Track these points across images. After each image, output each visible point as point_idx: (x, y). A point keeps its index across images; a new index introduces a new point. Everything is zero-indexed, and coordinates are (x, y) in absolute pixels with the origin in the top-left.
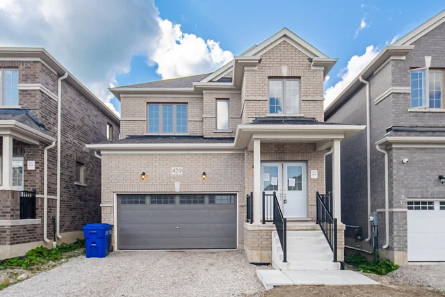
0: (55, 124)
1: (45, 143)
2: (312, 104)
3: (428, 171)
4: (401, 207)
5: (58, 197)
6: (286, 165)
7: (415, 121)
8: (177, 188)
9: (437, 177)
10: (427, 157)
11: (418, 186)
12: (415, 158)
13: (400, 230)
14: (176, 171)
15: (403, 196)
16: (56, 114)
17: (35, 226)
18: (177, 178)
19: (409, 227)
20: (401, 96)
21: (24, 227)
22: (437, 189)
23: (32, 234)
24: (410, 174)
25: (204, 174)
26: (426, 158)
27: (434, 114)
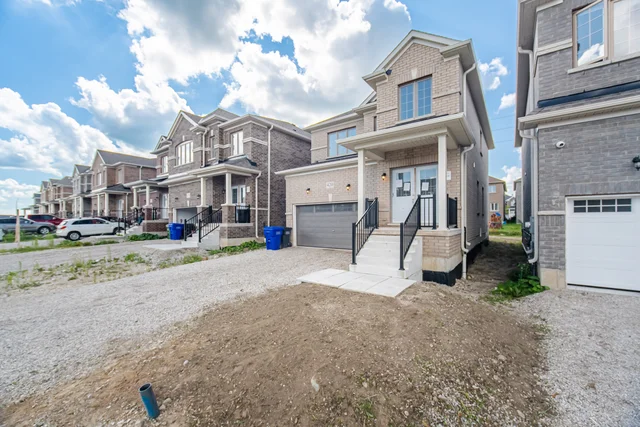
0: (266, 161)
1: (256, 175)
2: (444, 99)
3: (608, 154)
4: (552, 209)
5: (269, 209)
6: (419, 169)
7: (582, 83)
8: (330, 199)
9: (630, 161)
10: (606, 133)
11: (586, 177)
12: (580, 138)
13: (550, 240)
14: (330, 185)
15: (558, 194)
16: (266, 154)
17: (248, 228)
18: (330, 191)
19: (568, 235)
20: (553, 56)
21: (239, 228)
22: (627, 179)
23: (246, 232)
24: (570, 161)
25: (349, 185)
26: (603, 134)
27: (624, 64)
